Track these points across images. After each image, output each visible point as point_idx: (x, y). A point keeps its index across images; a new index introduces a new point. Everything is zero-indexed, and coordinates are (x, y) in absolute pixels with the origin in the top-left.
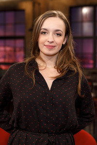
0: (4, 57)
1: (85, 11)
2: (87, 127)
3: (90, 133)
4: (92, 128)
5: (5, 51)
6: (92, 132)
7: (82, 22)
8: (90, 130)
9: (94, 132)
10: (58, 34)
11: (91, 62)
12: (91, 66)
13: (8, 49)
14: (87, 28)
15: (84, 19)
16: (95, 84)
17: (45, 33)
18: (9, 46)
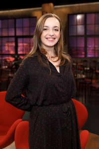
0: (23, 51)
1: (79, 17)
2: (81, 99)
3: (83, 103)
4: (84, 99)
5: (23, 46)
6: (84, 102)
7: (77, 25)
8: (82, 101)
9: (85, 103)
10: (55, 30)
11: (83, 53)
12: (83, 56)
13: (25, 44)
14: (80, 29)
15: (78, 23)
16: (86, 69)
17: (46, 29)
18: (25, 43)
